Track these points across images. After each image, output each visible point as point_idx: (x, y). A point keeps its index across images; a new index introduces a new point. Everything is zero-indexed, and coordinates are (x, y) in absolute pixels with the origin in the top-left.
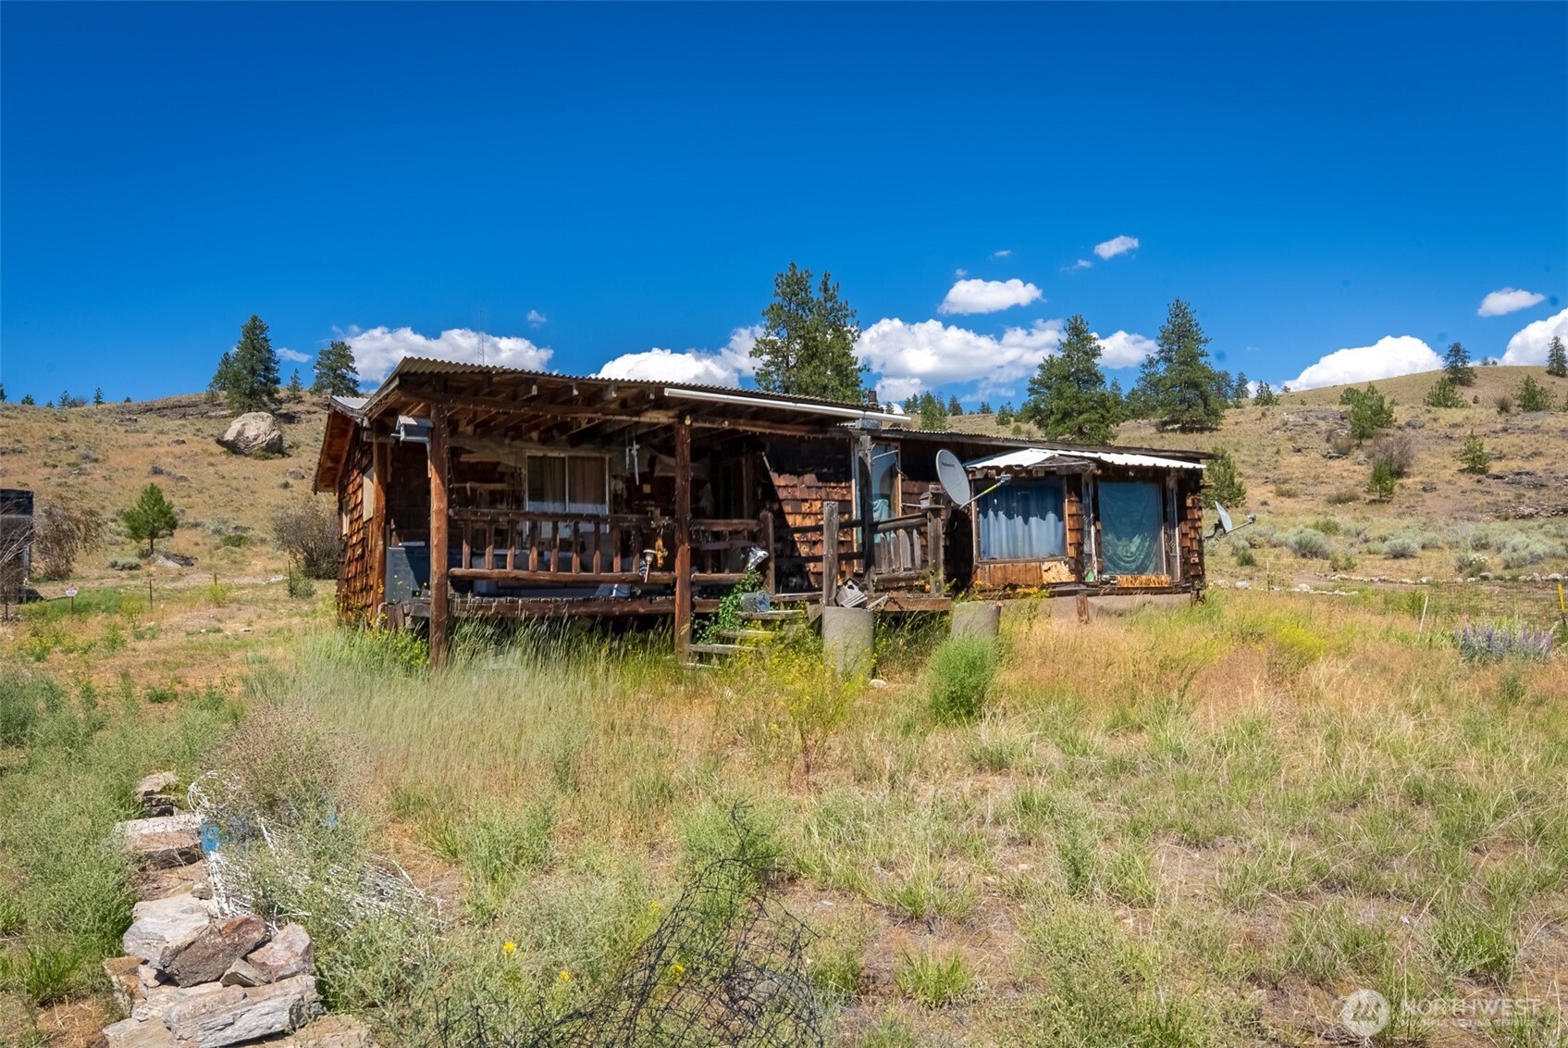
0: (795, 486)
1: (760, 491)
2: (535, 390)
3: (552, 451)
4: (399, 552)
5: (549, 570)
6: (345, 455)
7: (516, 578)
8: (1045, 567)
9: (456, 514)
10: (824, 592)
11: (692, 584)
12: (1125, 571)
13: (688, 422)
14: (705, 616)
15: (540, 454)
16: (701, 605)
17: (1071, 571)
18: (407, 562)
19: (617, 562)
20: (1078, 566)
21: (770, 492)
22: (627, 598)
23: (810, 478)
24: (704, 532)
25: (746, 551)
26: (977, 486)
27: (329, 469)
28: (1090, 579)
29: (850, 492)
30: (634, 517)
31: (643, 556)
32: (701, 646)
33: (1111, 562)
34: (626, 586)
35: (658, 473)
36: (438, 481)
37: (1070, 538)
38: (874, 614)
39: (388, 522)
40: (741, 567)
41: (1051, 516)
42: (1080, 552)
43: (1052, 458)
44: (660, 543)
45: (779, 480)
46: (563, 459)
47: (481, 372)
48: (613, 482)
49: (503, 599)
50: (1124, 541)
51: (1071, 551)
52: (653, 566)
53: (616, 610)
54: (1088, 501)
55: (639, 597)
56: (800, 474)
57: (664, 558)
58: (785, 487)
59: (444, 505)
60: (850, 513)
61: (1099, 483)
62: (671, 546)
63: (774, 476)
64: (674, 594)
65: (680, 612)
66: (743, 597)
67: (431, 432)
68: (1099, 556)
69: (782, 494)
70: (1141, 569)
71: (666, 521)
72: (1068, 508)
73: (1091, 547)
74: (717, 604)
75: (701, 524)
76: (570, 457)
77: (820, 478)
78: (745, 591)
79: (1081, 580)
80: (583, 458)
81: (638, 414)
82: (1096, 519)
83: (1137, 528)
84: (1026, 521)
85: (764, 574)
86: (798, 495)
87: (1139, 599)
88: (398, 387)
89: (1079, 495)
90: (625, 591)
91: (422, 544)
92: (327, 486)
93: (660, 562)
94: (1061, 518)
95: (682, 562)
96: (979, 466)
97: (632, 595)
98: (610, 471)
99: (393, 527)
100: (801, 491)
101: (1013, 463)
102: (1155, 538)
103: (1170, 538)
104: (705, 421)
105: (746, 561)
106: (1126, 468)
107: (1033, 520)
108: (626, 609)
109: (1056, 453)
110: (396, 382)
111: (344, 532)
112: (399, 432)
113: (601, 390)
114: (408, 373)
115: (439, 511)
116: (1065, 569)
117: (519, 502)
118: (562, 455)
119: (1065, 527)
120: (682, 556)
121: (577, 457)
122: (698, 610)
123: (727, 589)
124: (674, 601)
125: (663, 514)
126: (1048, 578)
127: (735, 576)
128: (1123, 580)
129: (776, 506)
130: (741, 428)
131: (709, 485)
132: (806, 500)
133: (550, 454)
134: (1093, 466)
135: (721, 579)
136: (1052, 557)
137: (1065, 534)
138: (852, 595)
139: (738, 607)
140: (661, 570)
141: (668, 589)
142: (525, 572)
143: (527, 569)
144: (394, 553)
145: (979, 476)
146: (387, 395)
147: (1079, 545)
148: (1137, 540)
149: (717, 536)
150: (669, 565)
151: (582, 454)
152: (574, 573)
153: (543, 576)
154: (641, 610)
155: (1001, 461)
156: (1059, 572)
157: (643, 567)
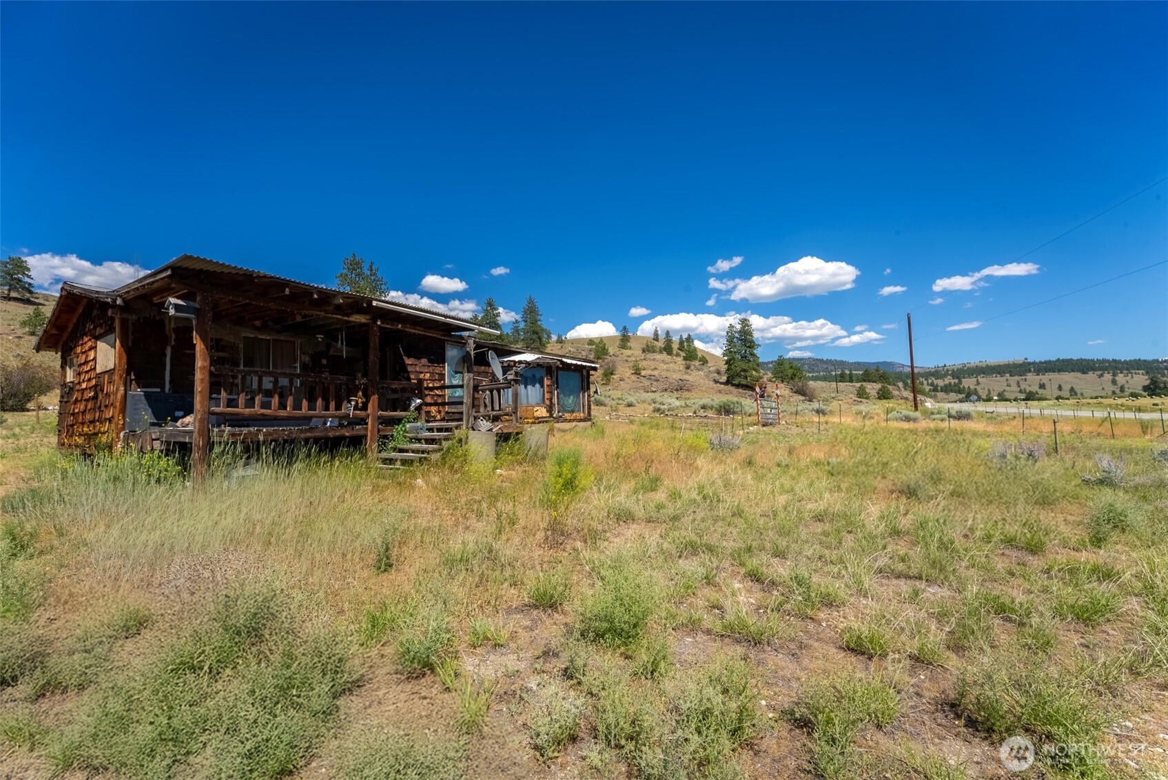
0: (416, 365)
1: (398, 366)
2: (287, 291)
3: (261, 335)
4: (140, 395)
5: (286, 409)
6: (71, 326)
7: (263, 415)
8: (535, 409)
9: (216, 370)
10: (464, 422)
11: (379, 418)
12: (568, 412)
13: (379, 323)
14: (385, 437)
15: (252, 336)
16: (383, 430)
17: (547, 411)
18: (145, 402)
19: (332, 405)
20: (550, 409)
21: (404, 367)
22: (337, 427)
23: (424, 361)
24: (386, 388)
25: (410, 400)
26: (506, 369)
27: (54, 335)
28: (555, 415)
29: (444, 369)
30: (344, 378)
31: (349, 402)
32: (384, 455)
33: (563, 409)
34: (337, 419)
35: (332, 352)
36: (203, 346)
37: (547, 396)
38: (497, 434)
39: (128, 374)
40: (406, 409)
41: (538, 385)
42: (551, 402)
43: (539, 358)
44: (360, 393)
45: (408, 361)
46: (269, 340)
47: (244, 274)
48: (303, 356)
49: (251, 429)
50: (567, 398)
51: (548, 402)
52: (356, 408)
53: (331, 434)
54: (554, 379)
55: (346, 426)
56: (419, 358)
57: (362, 402)
58: (411, 365)
59: (207, 364)
60: (444, 380)
61: (559, 372)
62: (367, 396)
63: (405, 358)
64: (367, 424)
65: (372, 435)
66: (408, 426)
67: (197, 312)
68: (558, 404)
69: (410, 369)
70: (573, 412)
71: (364, 381)
72: (547, 382)
73: (555, 400)
74: (392, 430)
75: (385, 383)
76: (273, 340)
77: (430, 361)
78: (409, 422)
79: (551, 416)
80: (282, 340)
81: (348, 315)
82: (557, 387)
83: (571, 393)
84: (526, 387)
85: (419, 413)
86: (418, 369)
87: (574, 424)
88: (168, 277)
89: (551, 376)
90: (336, 423)
91: (159, 390)
92: (49, 347)
93: (360, 405)
94: (542, 386)
95: (373, 405)
96: (505, 360)
97: (341, 425)
98: (301, 349)
99: (133, 377)
100: (420, 367)
101: (522, 359)
102: (578, 397)
103: (584, 397)
104: (388, 324)
105: (409, 405)
106: (571, 364)
107: (529, 387)
108: (337, 434)
109: (540, 356)
110: (169, 272)
111: (68, 380)
112: (168, 309)
113: (329, 297)
114: (180, 268)
115: (202, 368)
116: (545, 410)
117: (238, 365)
118: (268, 338)
119: (544, 391)
120: (373, 402)
121: (278, 340)
122: (381, 433)
123: (398, 421)
124: (367, 429)
125: (363, 376)
126: (536, 414)
127: (403, 414)
128: (567, 415)
129: (406, 375)
130: (407, 330)
131: (362, 362)
132: (422, 373)
133: (260, 337)
134: (559, 363)
135: (395, 415)
136: (538, 405)
137: (544, 394)
138: (484, 425)
139: (405, 431)
140: (360, 410)
141: (363, 421)
142: (269, 411)
143: (270, 409)
144: (133, 396)
145: (505, 364)
146: (153, 282)
147: (551, 399)
148: (571, 397)
149: (394, 391)
150: (365, 407)
151: (282, 338)
152: (303, 411)
153: (282, 413)
154: (347, 434)
155: (517, 358)
156: (542, 412)
157: (349, 409)
